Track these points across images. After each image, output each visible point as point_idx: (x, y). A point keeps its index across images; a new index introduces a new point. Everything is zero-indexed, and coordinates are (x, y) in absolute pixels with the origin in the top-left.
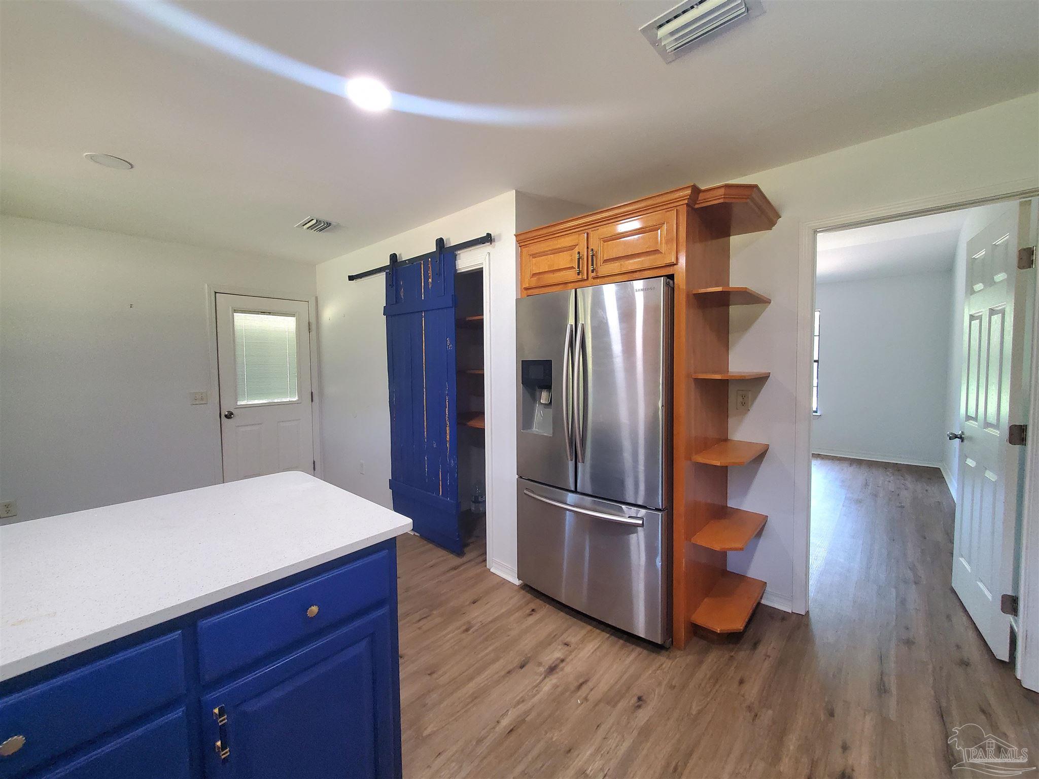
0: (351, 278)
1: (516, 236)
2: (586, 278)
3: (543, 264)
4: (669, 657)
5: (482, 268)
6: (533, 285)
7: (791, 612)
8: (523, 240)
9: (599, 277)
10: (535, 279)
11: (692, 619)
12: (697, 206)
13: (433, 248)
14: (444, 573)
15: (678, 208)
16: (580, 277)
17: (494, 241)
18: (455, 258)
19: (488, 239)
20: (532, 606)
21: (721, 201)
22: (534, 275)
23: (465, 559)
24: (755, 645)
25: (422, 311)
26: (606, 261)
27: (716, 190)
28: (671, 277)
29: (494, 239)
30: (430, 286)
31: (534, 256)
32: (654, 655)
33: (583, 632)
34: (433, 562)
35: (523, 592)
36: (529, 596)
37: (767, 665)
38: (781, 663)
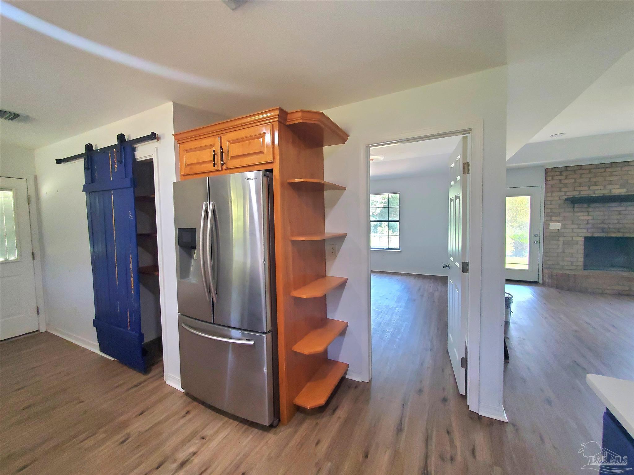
0: (59, 161)
1: (174, 135)
2: (220, 169)
3: (192, 158)
4: (275, 434)
5: (153, 159)
6: (187, 173)
7: (361, 381)
8: (180, 138)
9: (228, 169)
10: (188, 168)
11: (294, 401)
12: (288, 123)
13: (115, 142)
14: (128, 390)
15: (273, 123)
16: (216, 168)
17: (160, 139)
18: (134, 150)
19: (153, 137)
20: (188, 409)
21: (301, 121)
22: (188, 165)
23: (150, 375)
24: (334, 411)
25: (111, 190)
26: (233, 158)
27: (296, 113)
28: (271, 171)
29: (160, 137)
30: (116, 171)
31: (188, 151)
32: (265, 433)
33: (220, 424)
34: (120, 383)
35: (186, 397)
36: (189, 400)
37: (337, 425)
38: (347, 421)
